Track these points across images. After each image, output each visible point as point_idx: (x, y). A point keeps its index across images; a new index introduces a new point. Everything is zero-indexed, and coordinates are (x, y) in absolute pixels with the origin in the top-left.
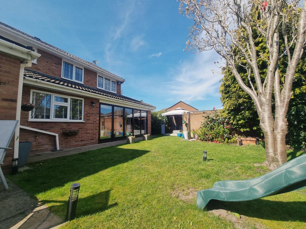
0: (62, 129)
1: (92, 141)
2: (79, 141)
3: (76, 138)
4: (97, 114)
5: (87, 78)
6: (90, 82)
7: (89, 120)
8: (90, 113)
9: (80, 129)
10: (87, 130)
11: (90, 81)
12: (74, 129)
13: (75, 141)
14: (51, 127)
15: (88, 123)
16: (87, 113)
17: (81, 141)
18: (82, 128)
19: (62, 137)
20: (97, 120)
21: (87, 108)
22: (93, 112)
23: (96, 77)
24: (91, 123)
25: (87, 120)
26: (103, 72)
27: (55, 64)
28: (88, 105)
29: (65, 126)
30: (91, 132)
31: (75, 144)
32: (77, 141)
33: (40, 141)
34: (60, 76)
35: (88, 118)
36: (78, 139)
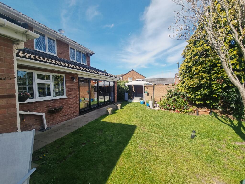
0: (48, 107)
1: (74, 114)
2: (63, 116)
3: (60, 113)
4: (77, 88)
5: (60, 50)
6: (63, 54)
7: (71, 95)
8: (71, 88)
9: (63, 104)
10: (69, 105)
12: (58, 105)
13: (60, 117)
14: (37, 107)
16: (69, 88)
17: (65, 116)
18: (65, 104)
19: (48, 115)
20: (78, 94)
21: (69, 83)
22: (74, 87)
23: (69, 50)
24: (73, 98)
25: (69, 95)
26: (75, 44)
28: (69, 80)
29: (50, 104)
30: (73, 106)
31: (60, 119)
32: (61, 117)
33: (28, 122)
34: (33, 47)
35: (69, 93)
36: (62, 114)
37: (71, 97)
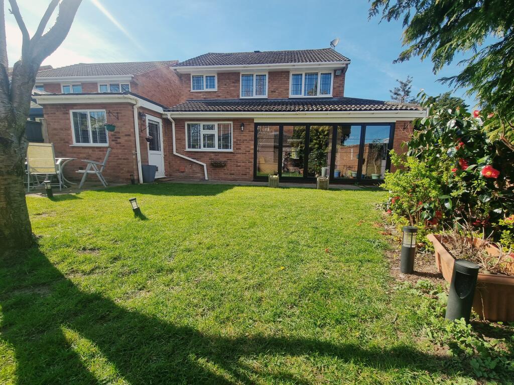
0: (211, 159)
1: (244, 177)
2: (228, 174)
3: (224, 170)
4: (251, 140)
5: (273, 86)
7: (240, 149)
8: (241, 140)
9: (228, 160)
10: (237, 162)
11: (277, 90)
12: (222, 159)
13: (225, 174)
14: (201, 157)
15: (239, 154)
18: (231, 160)
19: (210, 168)
20: (251, 149)
21: (237, 133)
22: (245, 138)
24: (243, 154)
25: (237, 149)
27: (233, 83)
28: (237, 129)
29: (213, 156)
30: (243, 164)
31: (223, 176)
33: (195, 169)
35: (238, 147)
36: (226, 171)
37: (240, 151)
